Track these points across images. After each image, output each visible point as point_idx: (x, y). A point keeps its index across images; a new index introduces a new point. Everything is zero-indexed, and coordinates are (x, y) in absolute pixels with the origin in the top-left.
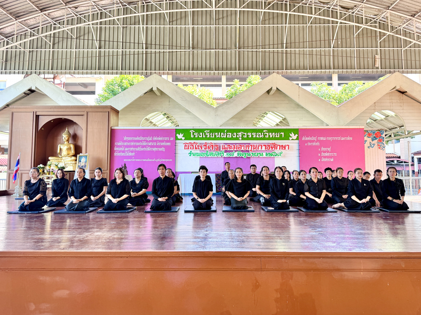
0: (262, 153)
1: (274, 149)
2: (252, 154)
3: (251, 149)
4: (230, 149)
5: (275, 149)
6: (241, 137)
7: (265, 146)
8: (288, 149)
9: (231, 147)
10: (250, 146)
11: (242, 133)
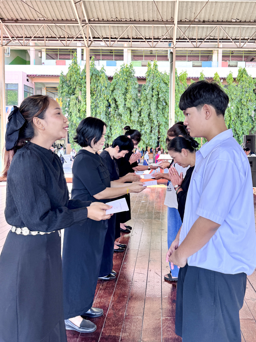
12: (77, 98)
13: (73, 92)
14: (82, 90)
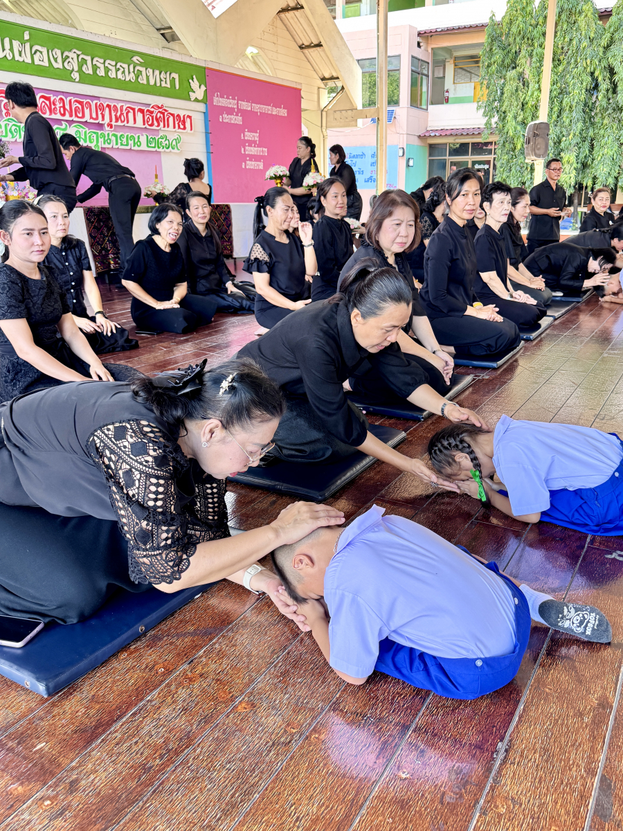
0: (139, 137)
1: (162, 124)
2: (114, 138)
3: (111, 121)
4: (51, 114)
5: (164, 126)
6: (76, 68)
7: (141, 111)
8: (191, 130)
9: (54, 104)
10: (107, 109)
11: (78, 56)
12: (521, 76)
13: (514, 61)
14: (534, 53)
